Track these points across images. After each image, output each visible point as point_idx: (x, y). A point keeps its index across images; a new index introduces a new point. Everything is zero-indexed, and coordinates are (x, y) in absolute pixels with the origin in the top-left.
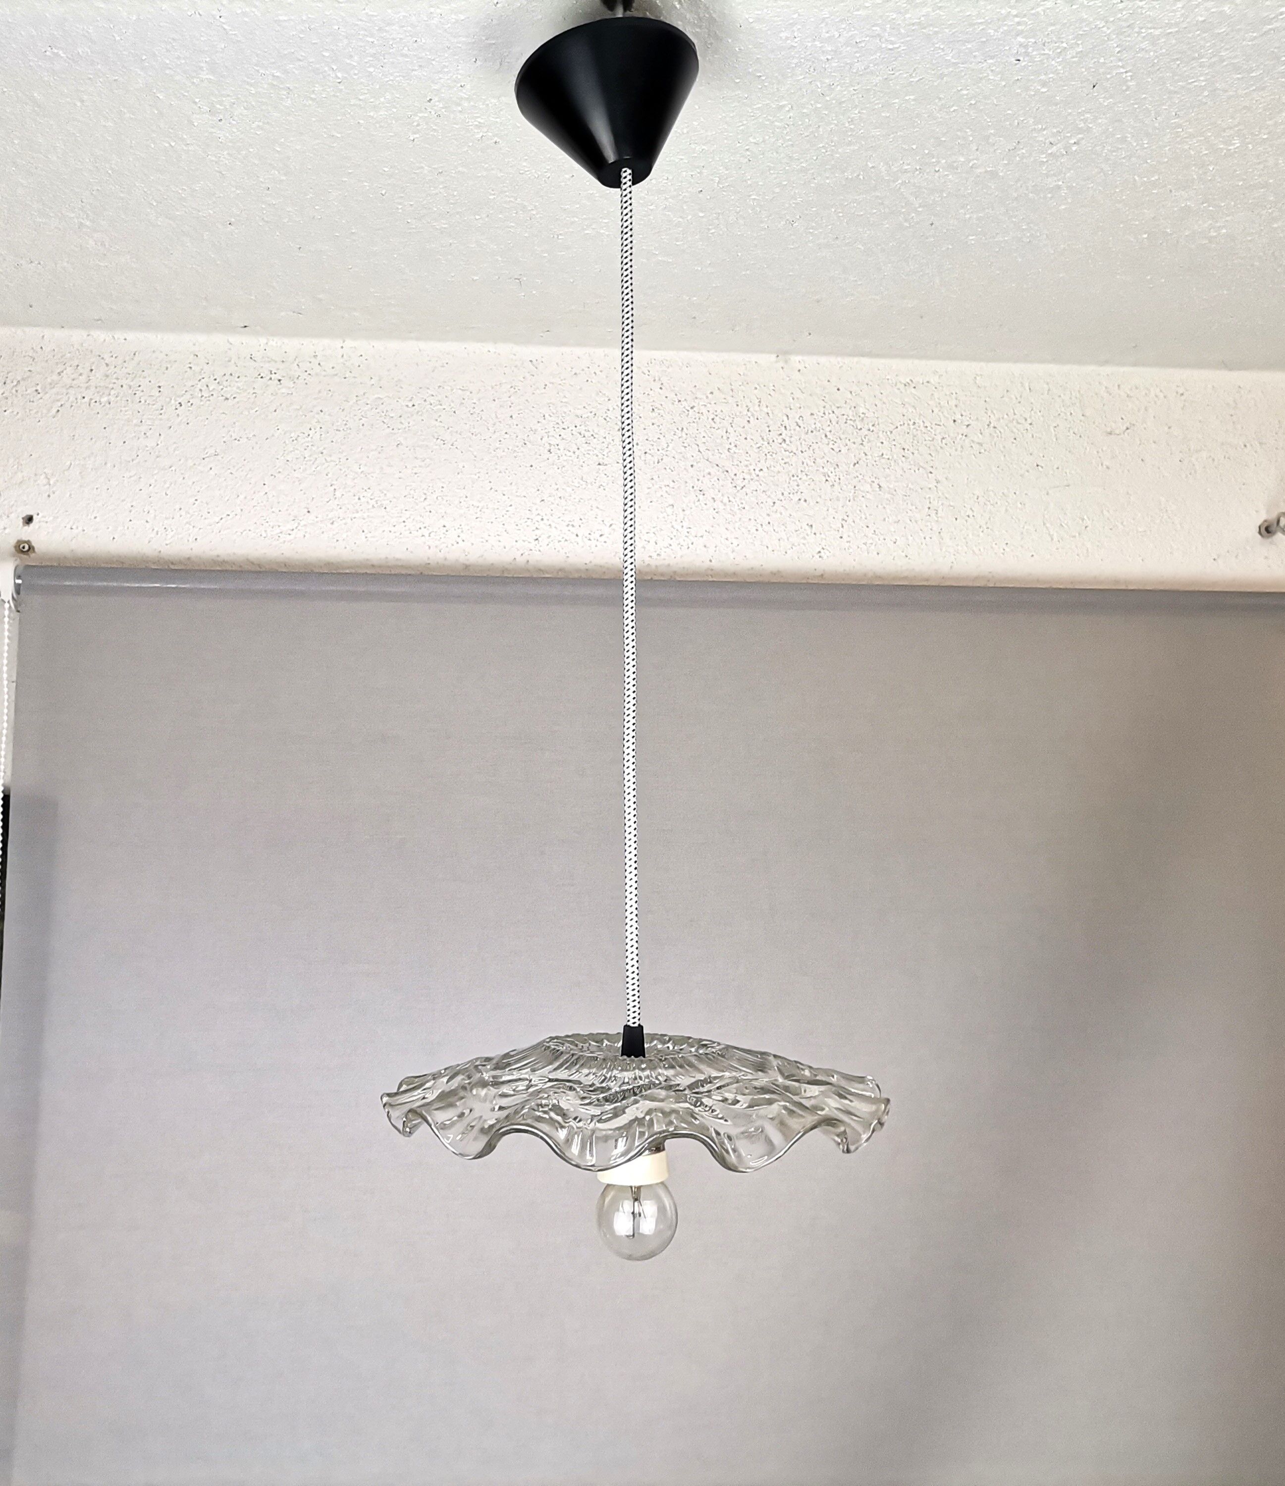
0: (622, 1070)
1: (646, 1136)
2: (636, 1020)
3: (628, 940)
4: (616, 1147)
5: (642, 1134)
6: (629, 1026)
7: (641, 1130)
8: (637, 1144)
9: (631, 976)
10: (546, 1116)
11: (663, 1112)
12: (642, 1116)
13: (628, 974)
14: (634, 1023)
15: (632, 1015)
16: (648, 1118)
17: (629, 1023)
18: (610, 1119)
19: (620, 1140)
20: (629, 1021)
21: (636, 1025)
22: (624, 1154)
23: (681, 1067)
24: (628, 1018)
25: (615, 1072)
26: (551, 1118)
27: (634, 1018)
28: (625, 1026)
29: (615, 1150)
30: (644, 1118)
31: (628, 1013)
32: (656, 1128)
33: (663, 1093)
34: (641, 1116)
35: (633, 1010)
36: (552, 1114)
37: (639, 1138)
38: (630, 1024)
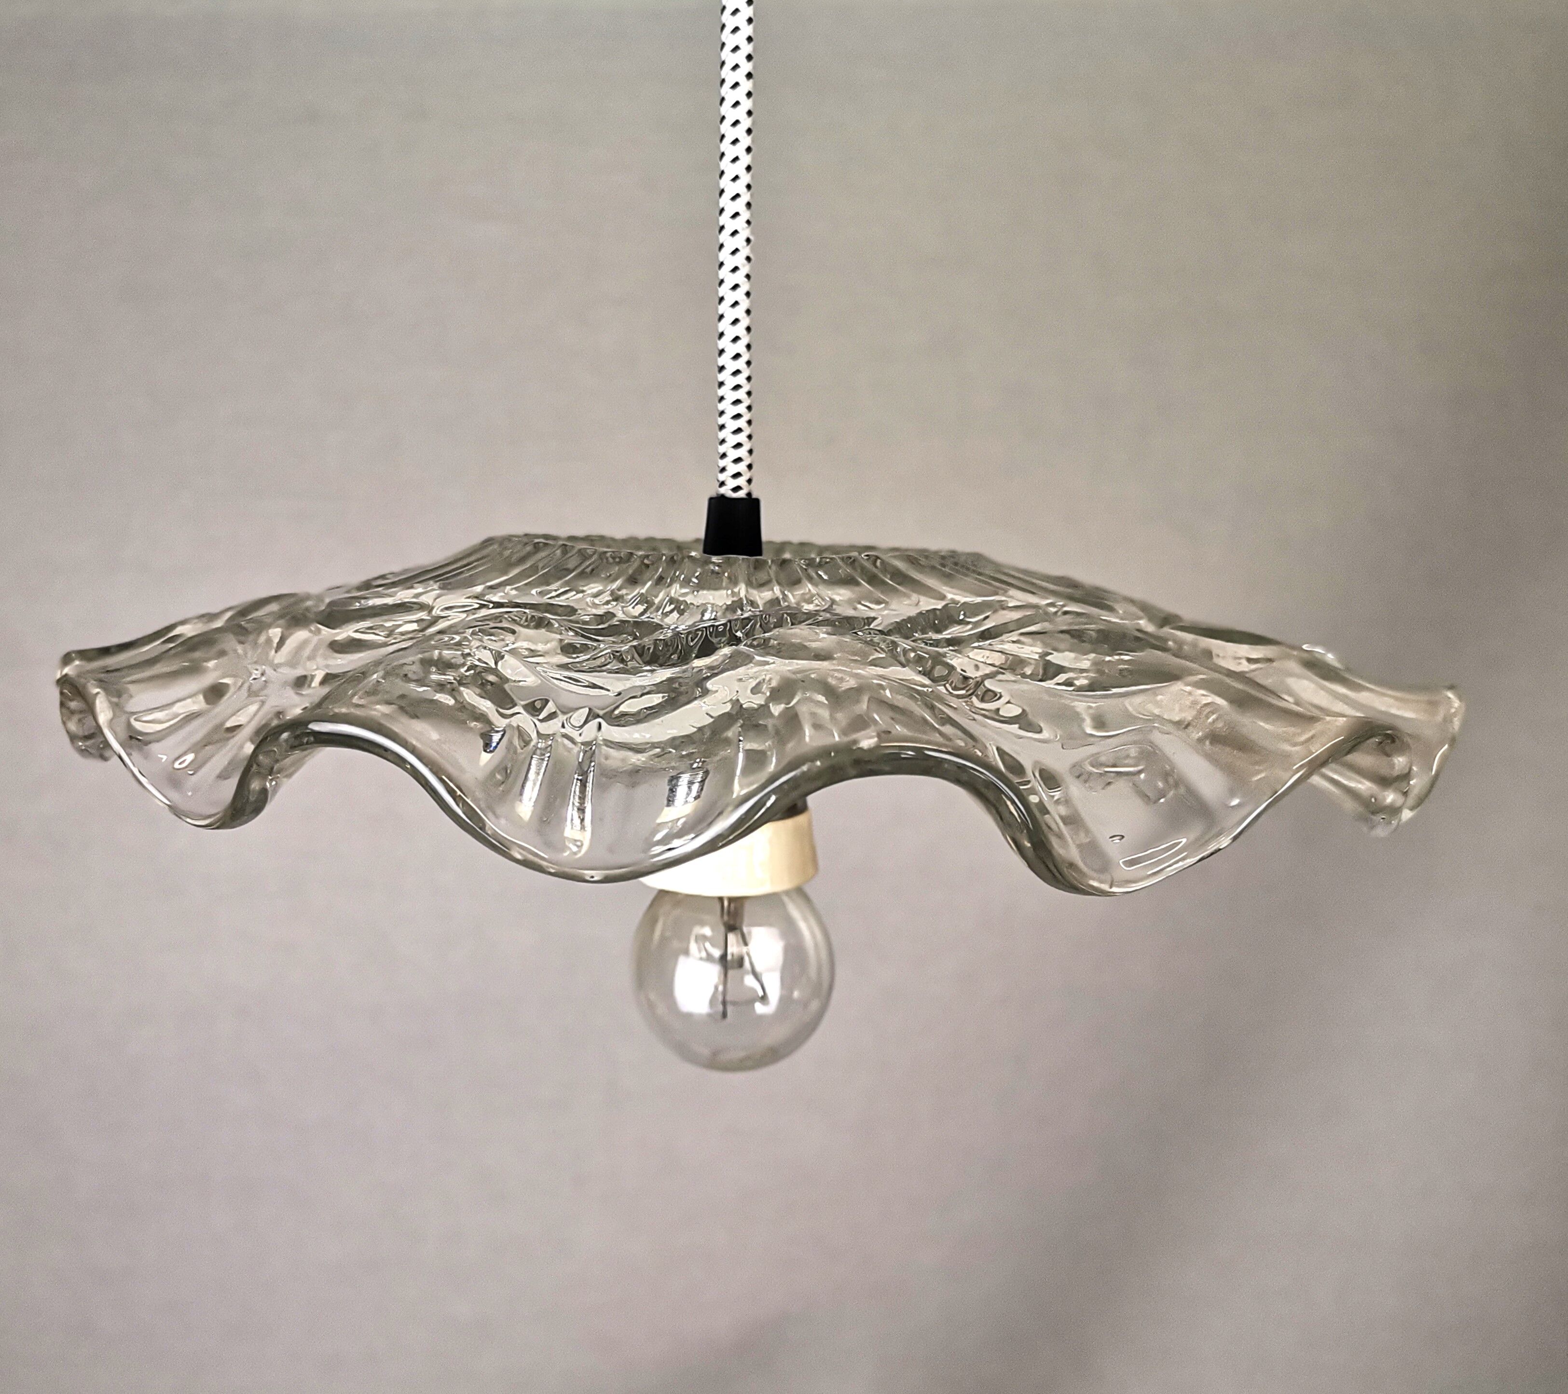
0: (700, 587)
1: (772, 767)
2: (741, 481)
3: (724, 273)
4: (670, 801)
5: (756, 759)
6: (723, 496)
7: (754, 746)
8: (738, 790)
9: (732, 366)
10: (447, 700)
11: (830, 691)
12: (758, 700)
13: (722, 343)
14: (737, 489)
15: (733, 469)
16: (776, 709)
17: (723, 490)
18: (653, 712)
19: (685, 779)
20: (722, 484)
21: (741, 494)
22: (695, 824)
23: (873, 580)
24: (722, 477)
25: (676, 590)
26: (463, 707)
27: (737, 475)
28: (711, 499)
29: (667, 810)
30: (765, 708)
31: (722, 463)
32: (810, 738)
33: (823, 638)
34: (751, 701)
35: (733, 454)
36: (470, 695)
37: (746, 771)
38: (726, 491)
